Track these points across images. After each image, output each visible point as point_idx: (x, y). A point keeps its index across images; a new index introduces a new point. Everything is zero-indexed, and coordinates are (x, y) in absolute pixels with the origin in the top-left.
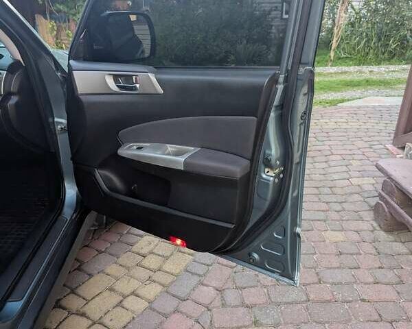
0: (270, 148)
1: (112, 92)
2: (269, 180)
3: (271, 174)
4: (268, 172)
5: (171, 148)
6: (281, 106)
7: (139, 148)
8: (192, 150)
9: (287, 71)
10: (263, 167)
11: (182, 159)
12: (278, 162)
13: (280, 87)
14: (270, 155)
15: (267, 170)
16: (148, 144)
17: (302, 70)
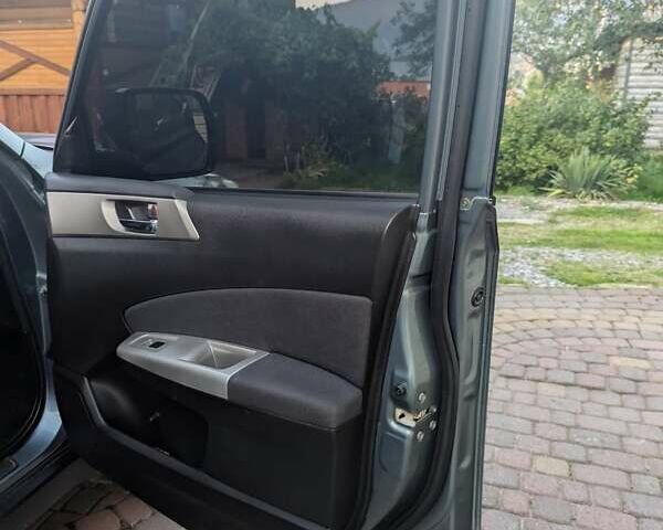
0: (404, 367)
1: (110, 233)
2: (403, 436)
3: (409, 420)
4: (402, 416)
5: (215, 347)
6: (427, 277)
7: (157, 345)
8: (253, 355)
9: (435, 204)
10: (390, 405)
11: (225, 375)
12: (422, 397)
13: (422, 238)
14: (405, 380)
15: (399, 412)
16: (174, 338)
17: (468, 203)
